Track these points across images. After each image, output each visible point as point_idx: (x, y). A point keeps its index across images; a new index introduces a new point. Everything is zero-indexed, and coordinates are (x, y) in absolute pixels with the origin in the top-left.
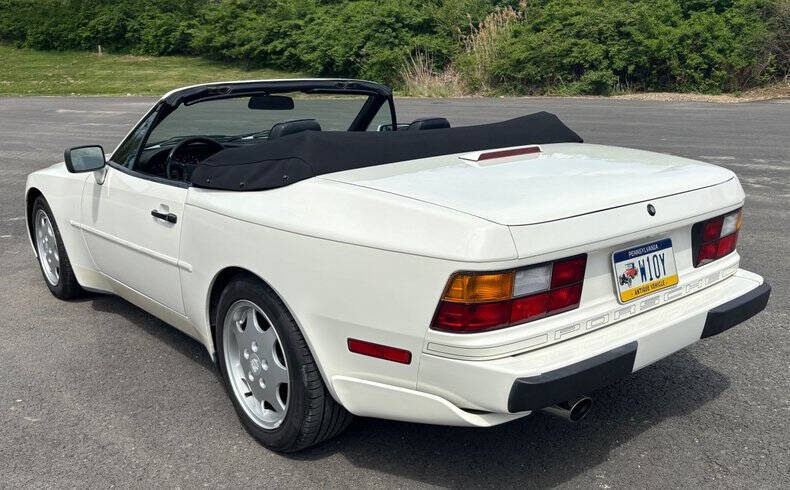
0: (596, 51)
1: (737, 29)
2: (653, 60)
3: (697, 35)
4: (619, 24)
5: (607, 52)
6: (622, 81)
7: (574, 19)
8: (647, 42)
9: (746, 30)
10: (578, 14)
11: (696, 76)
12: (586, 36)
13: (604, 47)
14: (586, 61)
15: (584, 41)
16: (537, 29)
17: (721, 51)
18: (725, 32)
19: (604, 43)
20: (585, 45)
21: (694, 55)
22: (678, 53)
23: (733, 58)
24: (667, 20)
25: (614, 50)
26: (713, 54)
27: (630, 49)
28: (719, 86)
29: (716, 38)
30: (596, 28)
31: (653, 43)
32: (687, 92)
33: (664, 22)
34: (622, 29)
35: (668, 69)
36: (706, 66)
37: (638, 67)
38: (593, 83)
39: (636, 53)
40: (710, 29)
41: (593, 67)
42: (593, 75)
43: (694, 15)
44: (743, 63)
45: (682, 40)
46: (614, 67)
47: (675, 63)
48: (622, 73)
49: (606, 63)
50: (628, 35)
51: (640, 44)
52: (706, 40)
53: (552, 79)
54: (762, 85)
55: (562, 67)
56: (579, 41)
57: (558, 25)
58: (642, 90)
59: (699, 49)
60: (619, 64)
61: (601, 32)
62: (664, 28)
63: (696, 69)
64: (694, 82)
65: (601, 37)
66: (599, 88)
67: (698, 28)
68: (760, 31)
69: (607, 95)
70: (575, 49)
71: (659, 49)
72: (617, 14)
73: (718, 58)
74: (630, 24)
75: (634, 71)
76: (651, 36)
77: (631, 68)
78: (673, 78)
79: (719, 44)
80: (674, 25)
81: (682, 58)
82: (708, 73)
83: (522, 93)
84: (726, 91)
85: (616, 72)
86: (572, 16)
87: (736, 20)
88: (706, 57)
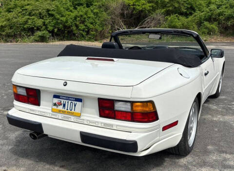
0: (39, 22)
1: (96, 14)
2: (65, 27)
3: (82, 16)
4: (48, 10)
5: (44, 23)
6: (53, 36)
7: (27, 7)
8: (61, 18)
9: (99, 15)
10: (28, 5)
11: (84, 34)
12: (33, 15)
13: (43, 20)
14: (35, 26)
15: (33, 17)
16: (9, 11)
17: (92, 23)
18: (92, 15)
19: (42, 18)
20: (33, 19)
21: (81, 25)
22: (75, 24)
24: (67, 9)
25: (47, 22)
26: (89, 25)
27: (54, 21)
28: (93, 38)
29: (89, 17)
30: (37, 12)
31: (64, 19)
33: (67, 10)
34: (50, 12)
35: (72, 31)
36: (87, 30)
37: (59, 30)
38: (39, 36)
39: (57, 23)
40: (86, 14)
41: (38, 29)
42: (39, 33)
43: (79, 8)
44: (101, 29)
45: (75, 18)
46: (48, 29)
47: (74, 28)
48: (52, 32)
49: (44, 27)
50: (52, 15)
51: (58, 19)
52: (85, 19)
53: (20, 35)
55: (24, 29)
56: (31, 17)
57: (19, 9)
58: (62, 40)
59: (83, 22)
60: (50, 28)
61: (40, 14)
62: (67, 13)
63: (83, 31)
64: (83, 36)
65: (41, 16)
66: (43, 39)
67: (81, 13)
68: (105, 15)
69: (47, 43)
70: (29, 21)
71: (67, 22)
72: (46, 6)
73: (91, 26)
74: (52, 10)
75: (57, 31)
76: (62, 16)
77: (56, 30)
78: (74, 35)
79: (91, 20)
80: (71, 11)
81: (77, 26)
82: (88, 33)
83: (6, 41)
84: (96, 40)
85: (49, 32)
86: (25, 5)
87: (95, 11)
88: (86, 26)
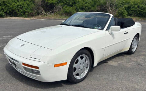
1: (28, 5)
2: (13, 11)
4: (4, 2)
5: (2, 8)
6: (7, 14)
9: (30, 5)
11: (22, 14)
17: (26, 9)
18: (26, 5)
21: (21, 10)
23: (28, 10)
25: (4, 8)
26: (24, 10)
27: (7, 7)
28: (27, 16)
29: (25, 6)
32: (21, 17)
33: (14, 2)
34: (5, 3)
35: (16, 13)
37: (10, 12)
40: (23, 4)
44: (31, 12)
45: (18, 6)
46: (4, 11)
47: (17, 11)
48: (6, 13)
49: (2, 10)
51: (9, 6)
54: (35, 16)
58: (12, 17)
59: (22, 8)
60: (5, 11)
62: (14, 3)
63: (22, 12)
67: (21, 4)
68: (33, 5)
69: (4, 17)
71: (13, 7)
73: (26, 10)
75: (9, 12)
76: (11, 5)
77: (8, 12)
79: (25, 7)
80: (16, 3)
81: (18, 10)
82: (24, 13)
84: (28, 17)
87: (28, 3)
88: (23, 10)
